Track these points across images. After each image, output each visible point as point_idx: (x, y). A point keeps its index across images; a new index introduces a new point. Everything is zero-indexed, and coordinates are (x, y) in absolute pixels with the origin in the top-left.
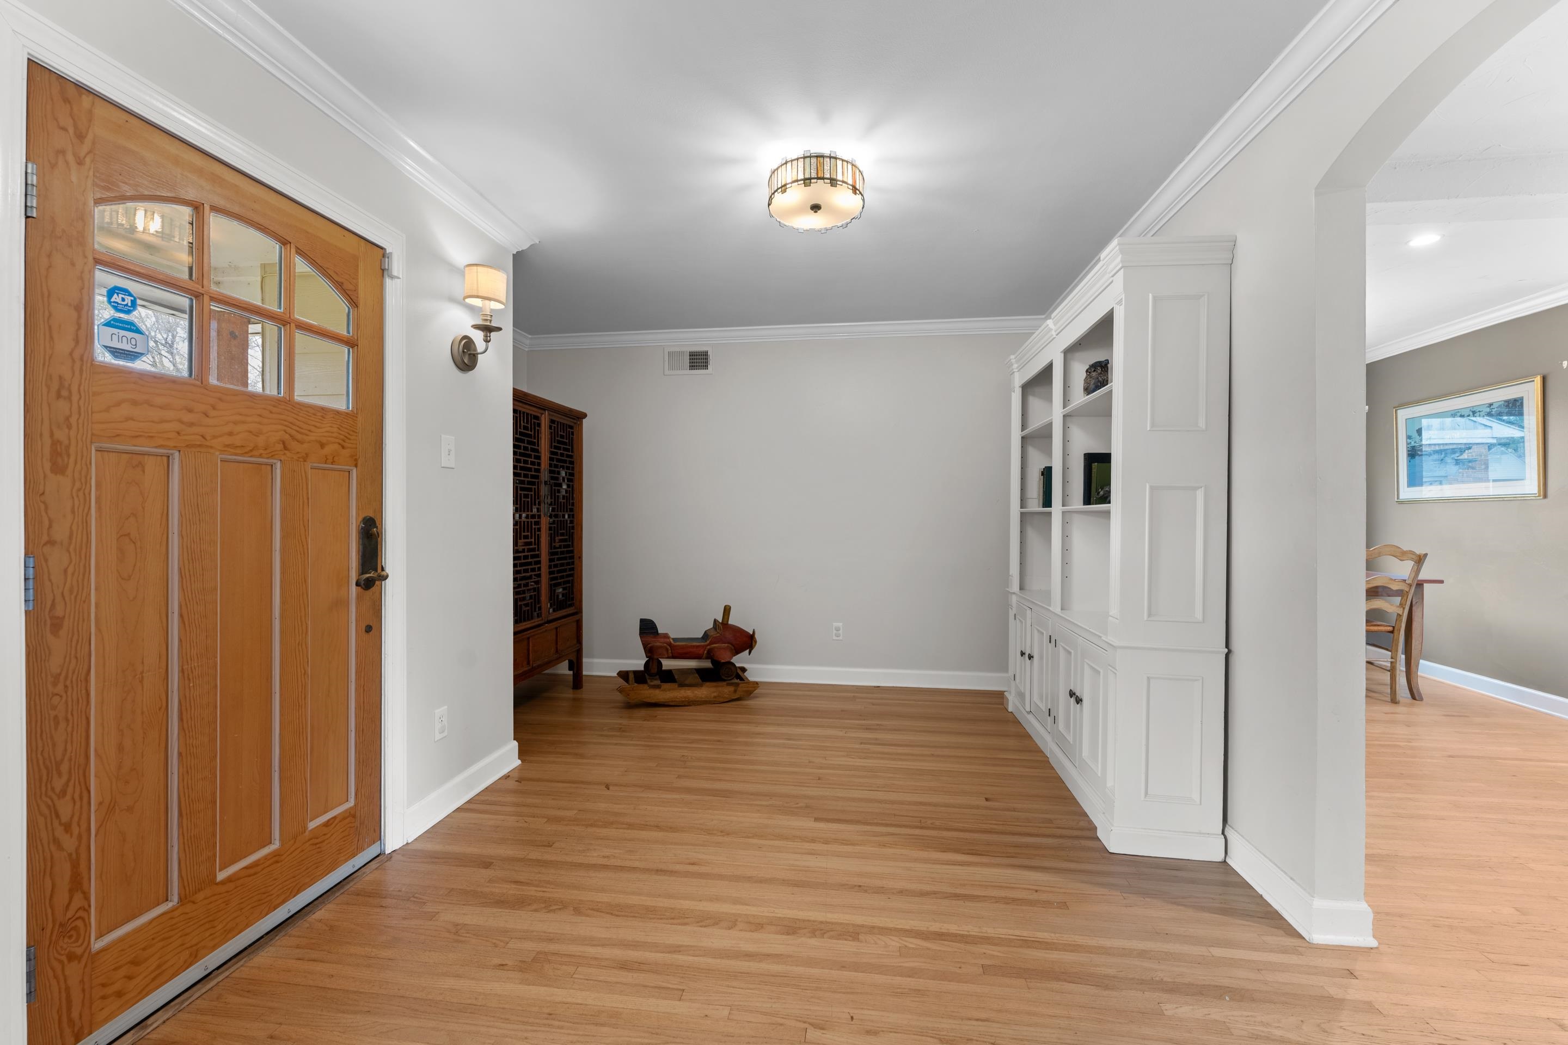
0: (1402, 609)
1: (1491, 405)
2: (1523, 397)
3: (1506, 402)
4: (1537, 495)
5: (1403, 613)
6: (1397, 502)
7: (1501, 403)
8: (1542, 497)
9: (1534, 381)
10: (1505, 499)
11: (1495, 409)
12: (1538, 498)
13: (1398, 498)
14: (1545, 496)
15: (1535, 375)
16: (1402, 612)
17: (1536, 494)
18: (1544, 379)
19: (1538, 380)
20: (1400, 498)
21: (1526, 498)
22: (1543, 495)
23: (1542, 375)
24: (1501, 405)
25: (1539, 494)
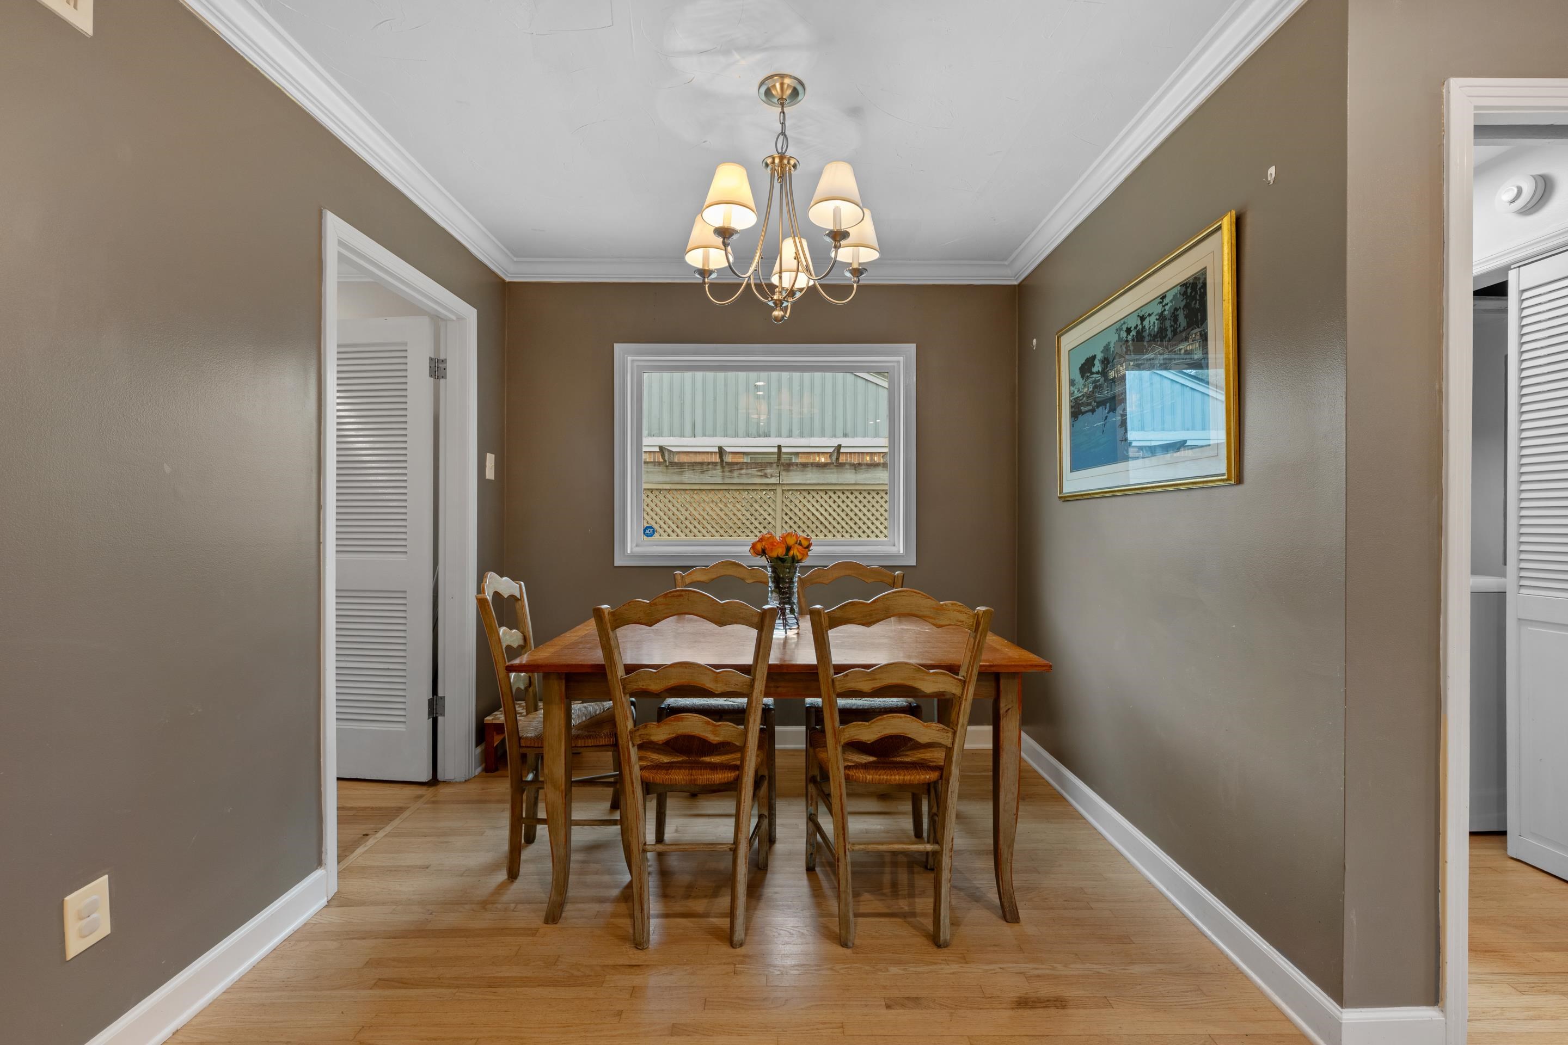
0: (950, 735)
1: (1163, 297)
2: (1207, 267)
3: (1183, 285)
4: (1225, 477)
5: (953, 743)
6: (1060, 498)
7: (1175, 290)
8: (1233, 482)
9: (1217, 230)
10: (1182, 487)
11: (1169, 305)
12: (1228, 483)
13: (1060, 493)
14: (1240, 480)
15: (1225, 214)
16: (950, 741)
17: (1223, 475)
18: (1239, 223)
19: (1227, 223)
20: (1064, 492)
21: (1205, 485)
22: (1233, 476)
23: (1233, 212)
24: (1174, 296)
25: (1228, 476)
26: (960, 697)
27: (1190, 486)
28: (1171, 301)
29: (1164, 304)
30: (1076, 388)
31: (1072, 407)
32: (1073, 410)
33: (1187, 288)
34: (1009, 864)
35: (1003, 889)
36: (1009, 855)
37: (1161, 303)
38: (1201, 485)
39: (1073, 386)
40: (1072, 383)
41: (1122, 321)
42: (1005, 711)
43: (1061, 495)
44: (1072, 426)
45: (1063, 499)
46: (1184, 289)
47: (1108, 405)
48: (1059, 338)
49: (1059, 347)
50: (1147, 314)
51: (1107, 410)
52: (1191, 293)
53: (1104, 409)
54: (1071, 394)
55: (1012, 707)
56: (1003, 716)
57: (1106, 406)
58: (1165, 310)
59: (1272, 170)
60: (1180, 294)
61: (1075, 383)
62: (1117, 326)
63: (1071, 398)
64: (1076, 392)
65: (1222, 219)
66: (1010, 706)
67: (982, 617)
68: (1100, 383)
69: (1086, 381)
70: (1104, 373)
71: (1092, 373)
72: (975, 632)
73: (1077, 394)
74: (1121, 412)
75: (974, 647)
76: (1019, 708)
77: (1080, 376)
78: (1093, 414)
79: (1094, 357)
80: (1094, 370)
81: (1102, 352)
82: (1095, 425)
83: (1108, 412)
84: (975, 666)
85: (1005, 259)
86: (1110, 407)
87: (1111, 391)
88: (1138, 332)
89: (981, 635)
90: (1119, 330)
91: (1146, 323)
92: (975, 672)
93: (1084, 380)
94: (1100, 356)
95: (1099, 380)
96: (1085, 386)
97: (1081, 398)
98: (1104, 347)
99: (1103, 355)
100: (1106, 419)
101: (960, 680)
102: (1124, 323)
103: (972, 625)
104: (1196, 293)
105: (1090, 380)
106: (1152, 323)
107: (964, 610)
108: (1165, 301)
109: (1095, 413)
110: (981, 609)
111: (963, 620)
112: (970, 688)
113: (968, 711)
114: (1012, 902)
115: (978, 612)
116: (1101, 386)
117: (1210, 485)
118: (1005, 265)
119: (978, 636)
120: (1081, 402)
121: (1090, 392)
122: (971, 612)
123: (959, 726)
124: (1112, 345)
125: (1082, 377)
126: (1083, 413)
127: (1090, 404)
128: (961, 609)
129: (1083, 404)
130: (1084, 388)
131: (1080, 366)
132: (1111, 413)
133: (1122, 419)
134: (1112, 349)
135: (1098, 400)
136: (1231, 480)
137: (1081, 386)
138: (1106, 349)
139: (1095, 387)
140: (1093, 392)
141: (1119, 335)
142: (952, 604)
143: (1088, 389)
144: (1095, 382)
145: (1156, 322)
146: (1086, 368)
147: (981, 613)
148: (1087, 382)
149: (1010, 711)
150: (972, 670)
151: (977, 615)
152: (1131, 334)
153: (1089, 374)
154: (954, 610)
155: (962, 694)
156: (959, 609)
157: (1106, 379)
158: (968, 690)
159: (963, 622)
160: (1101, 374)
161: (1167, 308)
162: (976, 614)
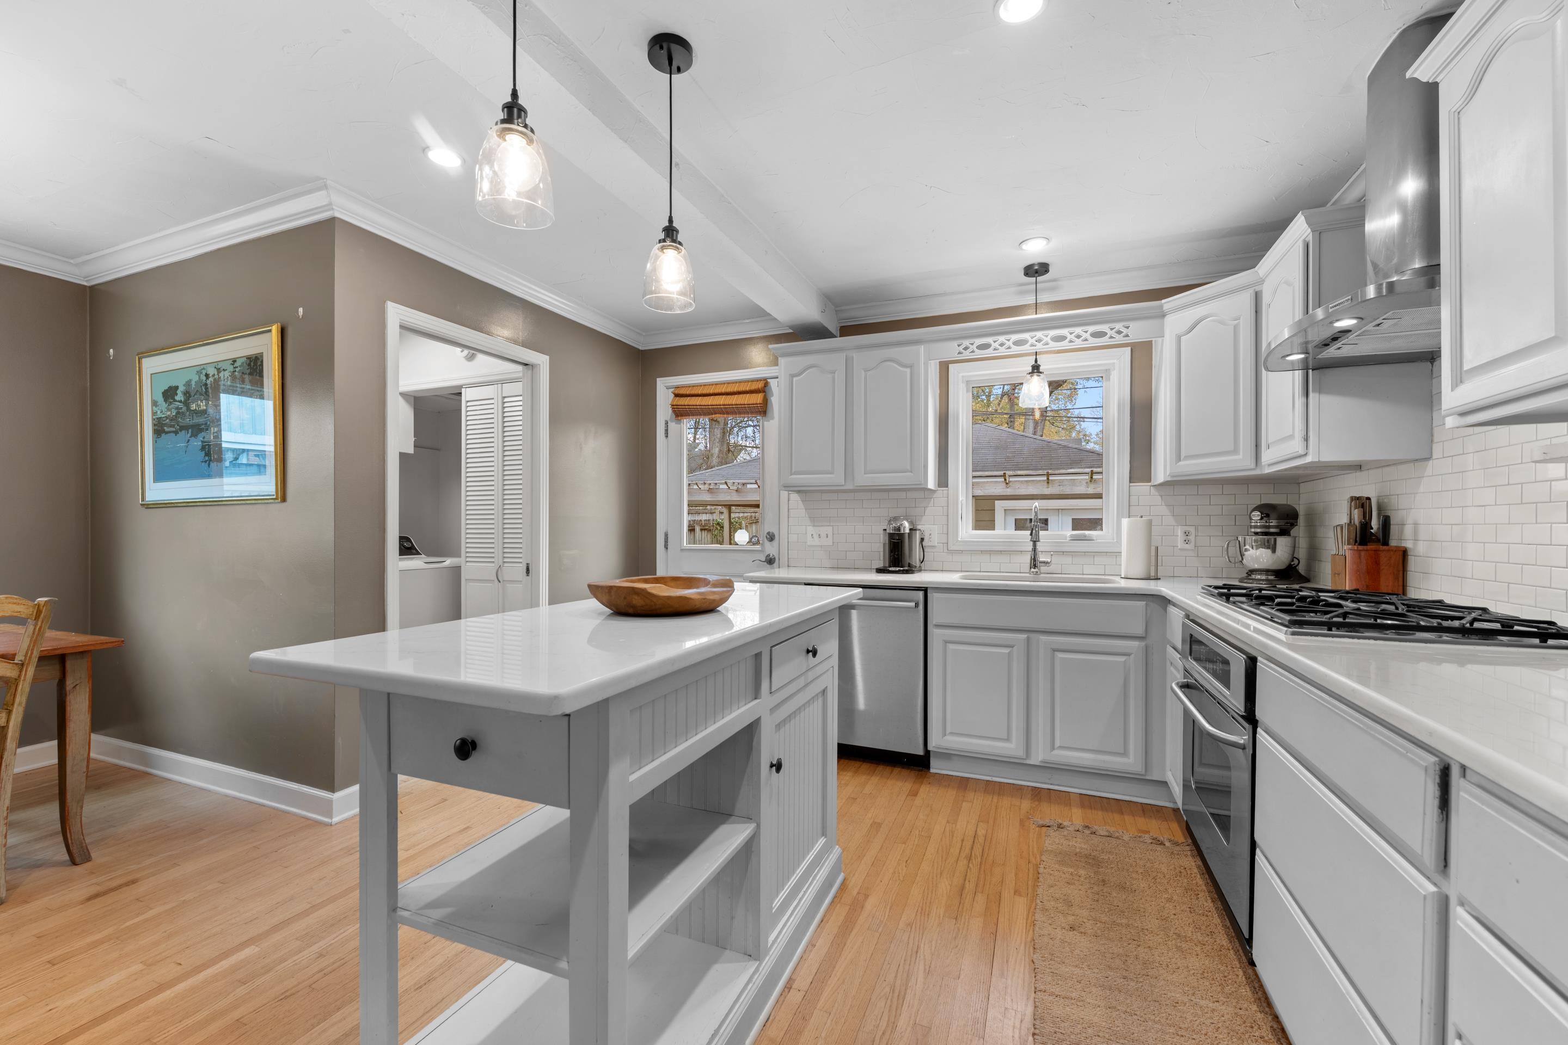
1: (234, 360)
2: (262, 353)
3: (248, 357)
4: (274, 497)
6: (142, 505)
7: (243, 359)
8: (280, 500)
9: (270, 331)
11: (238, 368)
12: (277, 501)
13: (143, 500)
14: (284, 499)
15: (272, 323)
17: (273, 495)
18: (283, 332)
19: (275, 329)
20: (147, 499)
21: (263, 501)
22: (280, 496)
23: (279, 324)
24: (242, 363)
25: (276, 496)
26: (16, 679)
27: (253, 502)
28: (240, 366)
29: (235, 366)
30: (159, 409)
31: (154, 425)
32: (156, 428)
33: (251, 361)
34: (79, 817)
35: (71, 839)
36: (79, 808)
37: (233, 364)
38: (260, 501)
39: (156, 407)
40: (155, 403)
41: (202, 367)
42: (72, 687)
43: (143, 503)
44: (155, 442)
45: (146, 506)
46: (248, 362)
47: (190, 430)
48: (140, 359)
49: (140, 368)
50: (222, 369)
51: (189, 435)
52: (253, 366)
53: (186, 433)
54: (154, 413)
55: (81, 682)
56: (70, 691)
57: (188, 431)
58: (235, 371)
59: (301, 310)
60: (246, 363)
61: (158, 404)
62: (198, 369)
63: (154, 417)
64: (159, 412)
65: (272, 326)
66: (78, 682)
67: (43, 606)
68: (183, 410)
69: (169, 405)
70: (186, 403)
71: (175, 401)
72: (35, 620)
73: (159, 415)
74: (202, 439)
75: (34, 633)
76: (88, 682)
77: (163, 400)
78: (176, 435)
79: (177, 388)
80: (177, 398)
81: (184, 385)
82: (178, 445)
83: (190, 437)
84: (35, 649)
85: (72, 258)
86: (192, 432)
87: (193, 420)
88: (215, 380)
89: (42, 622)
90: (199, 373)
91: (221, 375)
92: (36, 655)
93: (167, 404)
94: (182, 388)
95: (182, 408)
96: (169, 410)
97: (164, 419)
98: (186, 382)
99: (185, 388)
100: (188, 441)
101: (16, 664)
102: (204, 369)
103: (32, 614)
104: (257, 368)
105: (172, 406)
106: (226, 377)
107: (20, 602)
108: (236, 365)
109: (178, 435)
110: (42, 600)
111: (19, 610)
112: (29, 669)
113: (27, 690)
114: (82, 847)
115: (38, 603)
116: (183, 413)
117: (266, 501)
118: (72, 263)
119: (39, 623)
120: (164, 422)
121: (173, 416)
122: (30, 603)
123: (16, 705)
124: (193, 383)
125: (166, 401)
126: (167, 433)
127: (173, 426)
128: (18, 601)
129: (165, 425)
130: (164, 411)
131: (163, 391)
132: (193, 438)
133: (203, 445)
134: (193, 386)
135: (181, 424)
136: (278, 499)
137: (164, 410)
138: (188, 384)
139: (178, 413)
140: (176, 416)
141: (200, 377)
142: (6, 598)
143: (171, 413)
144: (177, 408)
145: (229, 378)
146: (169, 394)
147: (43, 603)
148: (170, 407)
149: (78, 687)
150: (32, 653)
151: (39, 605)
152: (210, 379)
153: (172, 401)
154: (10, 603)
155: (19, 676)
156: (15, 601)
157: (188, 409)
158: (26, 671)
159: (20, 612)
160: (183, 403)
161: (237, 370)
162: (36, 605)
